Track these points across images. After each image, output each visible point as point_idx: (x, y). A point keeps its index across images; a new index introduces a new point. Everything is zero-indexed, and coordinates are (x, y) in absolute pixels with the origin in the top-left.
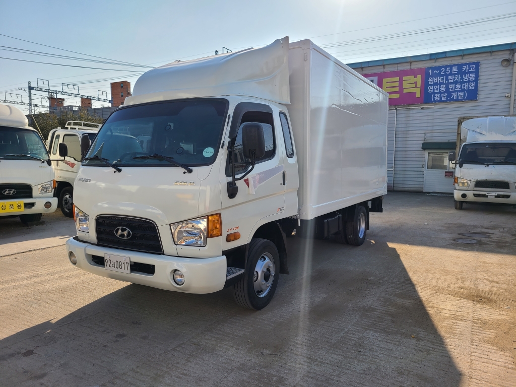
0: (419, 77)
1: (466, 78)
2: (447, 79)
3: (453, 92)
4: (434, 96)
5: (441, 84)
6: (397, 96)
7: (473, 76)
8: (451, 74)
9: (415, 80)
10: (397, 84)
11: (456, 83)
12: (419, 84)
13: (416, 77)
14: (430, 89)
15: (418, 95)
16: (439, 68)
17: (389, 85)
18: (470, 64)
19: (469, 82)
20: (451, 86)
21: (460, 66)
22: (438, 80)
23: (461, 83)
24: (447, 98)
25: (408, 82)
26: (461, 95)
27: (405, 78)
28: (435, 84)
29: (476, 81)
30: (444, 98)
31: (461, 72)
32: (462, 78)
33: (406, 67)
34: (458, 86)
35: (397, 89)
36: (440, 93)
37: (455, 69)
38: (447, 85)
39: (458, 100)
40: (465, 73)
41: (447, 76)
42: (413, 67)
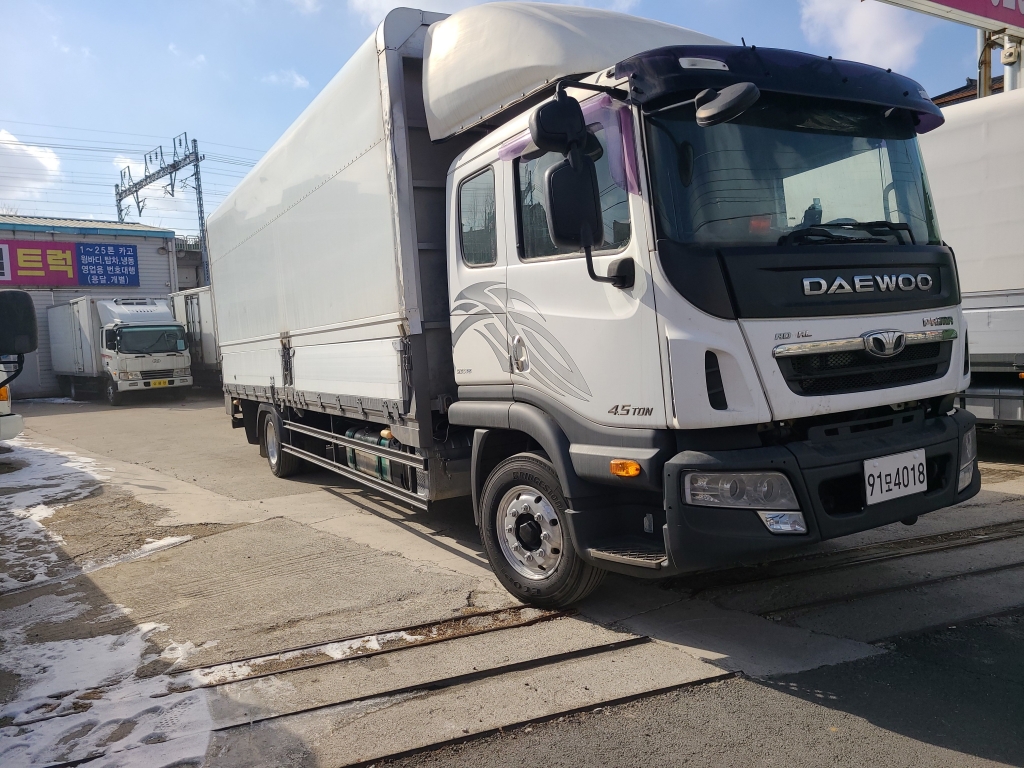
0: (69, 253)
1: (124, 261)
2: (103, 260)
3: (113, 275)
4: (91, 278)
5: (97, 264)
6: (42, 273)
7: (131, 260)
8: (107, 255)
9: (64, 256)
10: (39, 258)
11: (114, 265)
12: (69, 262)
13: (64, 252)
14: (85, 269)
15: (70, 275)
16: (92, 246)
17: (28, 258)
18: (126, 246)
19: (128, 266)
20: (109, 269)
21: (116, 247)
22: (91, 259)
23: (121, 266)
24: (106, 282)
25: (55, 257)
26: (122, 279)
27: (49, 252)
28: (89, 264)
29: (136, 265)
30: (103, 281)
31: (117, 254)
32: (120, 261)
33: (49, 238)
34: (117, 269)
35: (40, 265)
36: (98, 275)
37: (111, 249)
38: (105, 266)
39: (119, 285)
40: (123, 257)
41: (103, 256)
42: (57, 239)
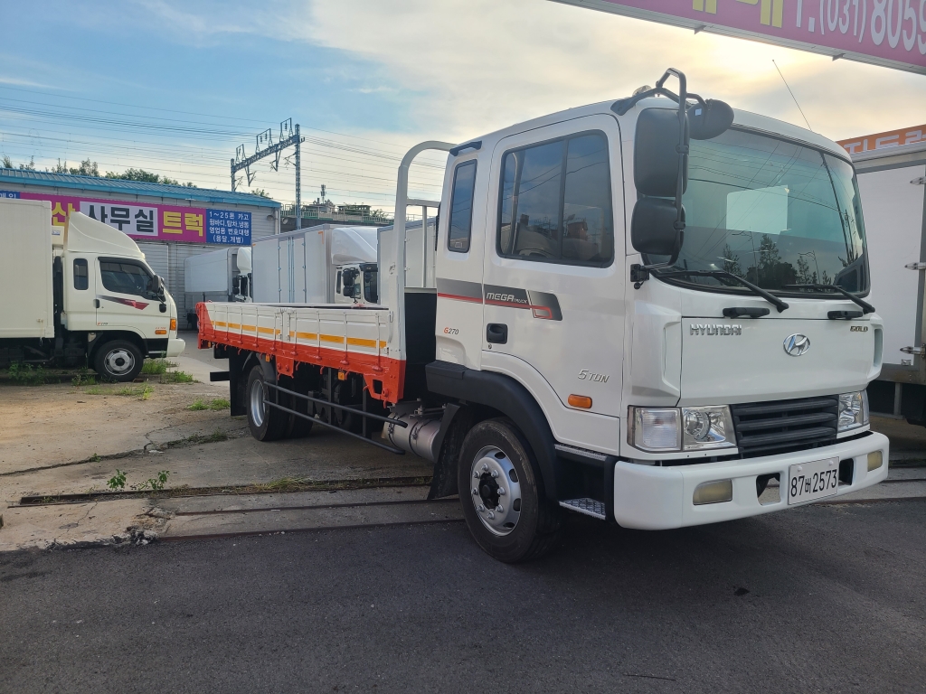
0: (201, 216)
1: (242, 224)
2: (226, 223)
3: (232, 236)
4: (216, 237)
5: (221, 227)
6: (180, 232)
7: (246, 223)
8: (229, 219)
9: (197, 219)
10: (179, 220)
11: (233, 227)
12: (201, 224)
13: (197, 216)
14: (212, 229)
15: (201, 234)
16: (218, 212)
17: (171, 219)
18: (244, 213)
19: (244, 229)
20: (229, 230)
21: (236, 214)
22: (218, 222)
23: (238, 229)
24: (227, 240)
25: (190, 219)
26: (238, 240)
27: (187, 215)
28: (215, 226)
29: (250, 229)
30: (225, 241)
31: (236, 219)
32: (238, 225)
33: (188, 205)
34: (236, 231)
35: (179, 225)
36: (221, 235)
37: (232, 215)
38: (227, 228)
39: (236, 243)
40: (240, 220)
41: (226, 220)
42: (193, 205)
